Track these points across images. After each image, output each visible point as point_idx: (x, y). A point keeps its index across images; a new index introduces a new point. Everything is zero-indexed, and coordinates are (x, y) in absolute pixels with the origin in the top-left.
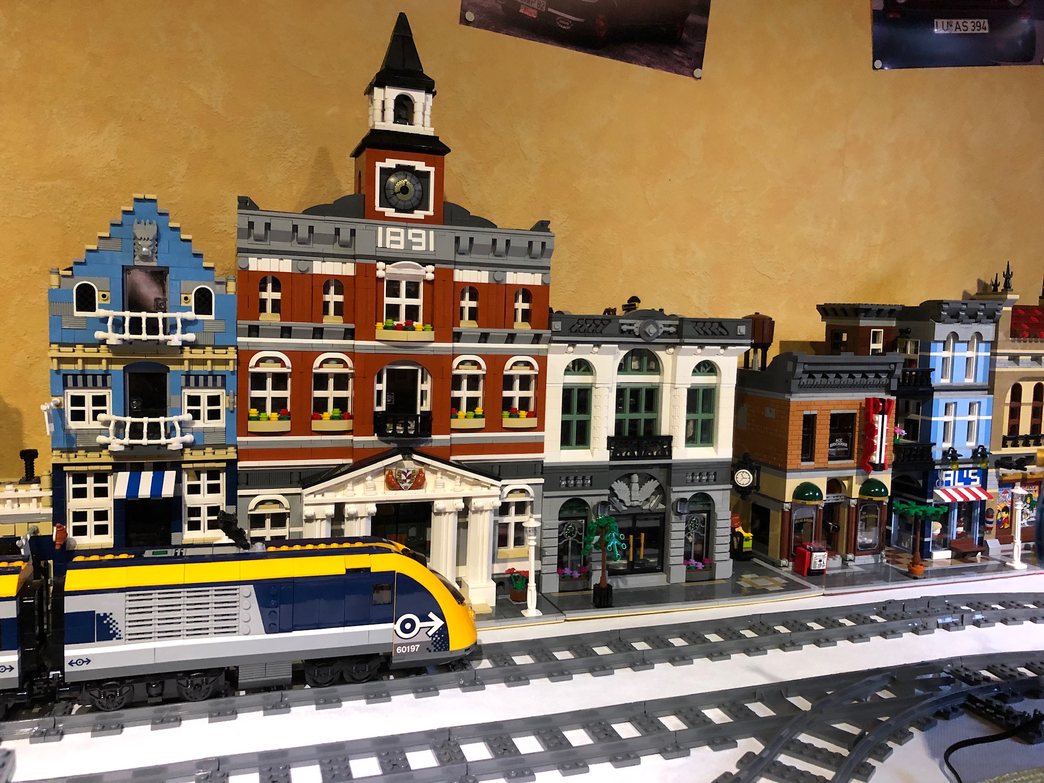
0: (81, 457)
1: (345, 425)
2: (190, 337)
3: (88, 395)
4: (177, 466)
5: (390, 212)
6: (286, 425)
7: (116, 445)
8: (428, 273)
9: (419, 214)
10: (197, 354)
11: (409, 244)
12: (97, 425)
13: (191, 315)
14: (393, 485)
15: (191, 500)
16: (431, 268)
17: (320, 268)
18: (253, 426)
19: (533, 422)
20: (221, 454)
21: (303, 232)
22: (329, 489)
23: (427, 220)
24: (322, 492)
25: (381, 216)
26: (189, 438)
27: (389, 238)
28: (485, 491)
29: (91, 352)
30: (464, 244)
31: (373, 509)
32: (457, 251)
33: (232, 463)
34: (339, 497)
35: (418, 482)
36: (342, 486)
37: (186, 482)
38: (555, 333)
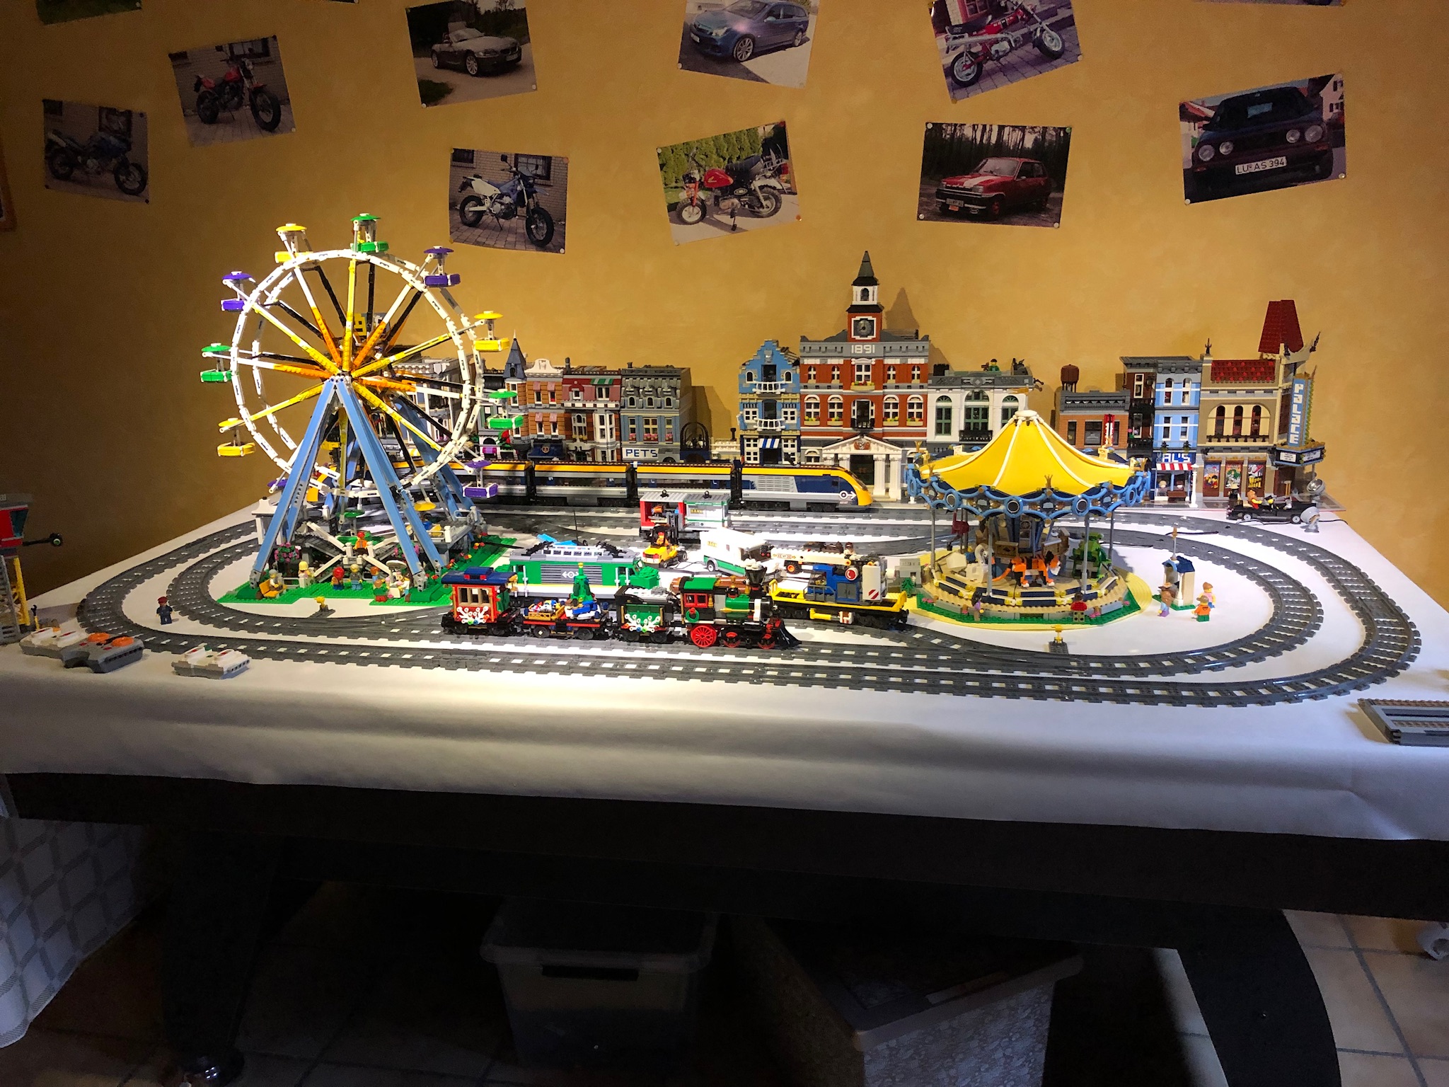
0: (748, 433)
1: (840, 423)
2: (783, 390)
3: (751, 410)
4: (779, 437)
5: (858, 338)
6: (818, 423)
7: (760, 429)
8: (873, 361)
9: (870, 338)
10: (786, 396)
11: (864, 351)
12: (754, 422)
13: (784, 382)
14: (857, 447)
15: (785, 450)
16: (873, 360)
17: (831, 361)
18: (806, 423)
19: (921, 423)
20: (795, 433)
21: (823, 349)
22: (832, 448)
23: (873, 340)
24: (829, 449)
25: (854, 340)
26: (783, 427)
27: (856, 349)
28: (896, 452)
29: (751, 396)
30: (888, 349)
31: (849, 456)
32: (885, 352)
33: (798, 437)
34: (836, 451)
35: (867, 447)
36: (837, 447)
37: (783, 443)
38: (930, 385)
